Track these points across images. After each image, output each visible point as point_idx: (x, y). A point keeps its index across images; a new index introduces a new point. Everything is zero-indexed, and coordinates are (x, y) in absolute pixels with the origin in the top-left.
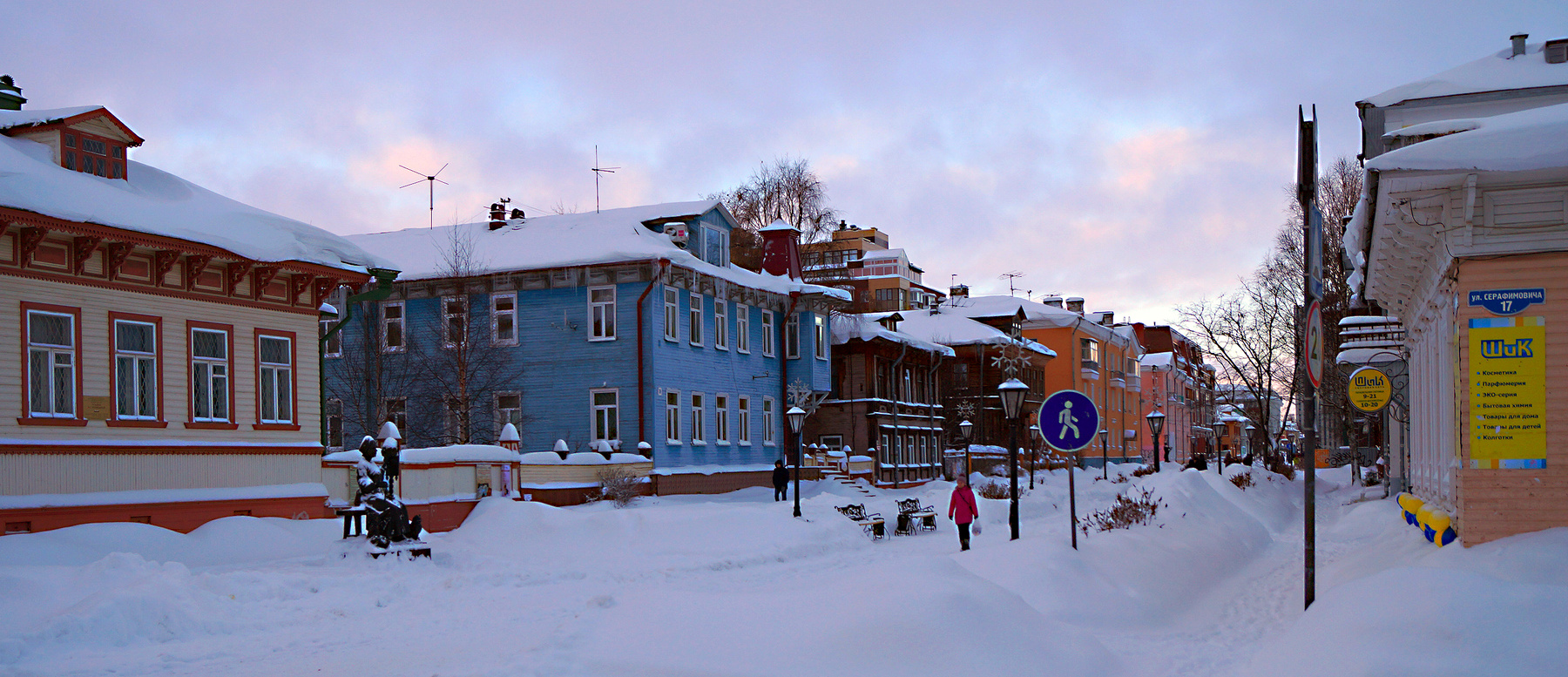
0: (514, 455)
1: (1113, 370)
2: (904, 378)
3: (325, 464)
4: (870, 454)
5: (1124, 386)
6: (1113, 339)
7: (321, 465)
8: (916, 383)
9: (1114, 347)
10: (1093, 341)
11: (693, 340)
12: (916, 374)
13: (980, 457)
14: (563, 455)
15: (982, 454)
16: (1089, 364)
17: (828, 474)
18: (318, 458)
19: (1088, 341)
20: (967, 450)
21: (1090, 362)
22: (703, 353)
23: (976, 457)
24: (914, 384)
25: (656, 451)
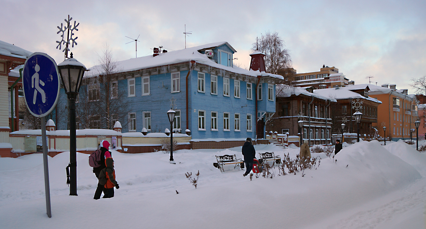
0: (119, 133)
1: (407, 108)
2: (314, 109)
3: (11, 136)
4: (298, 135)
5: (410, 114)
6: (406, 98)
7: (9, 136)
8: (320, 111)
9: (407, 101)
10: (398, 99)
11: (212, 92)
12: (320, 108)
13: (348, 137)
14: (145, 134)
15: (349, 136)
16: (396, 106)
17: (272, 142)
18: (8, 133)
19: (396, 98)
20: (343, 134)
21: (396, 105)
22: (217, 97)
23: (346, 137)
24: (319, 111)
25: (193, 133)
